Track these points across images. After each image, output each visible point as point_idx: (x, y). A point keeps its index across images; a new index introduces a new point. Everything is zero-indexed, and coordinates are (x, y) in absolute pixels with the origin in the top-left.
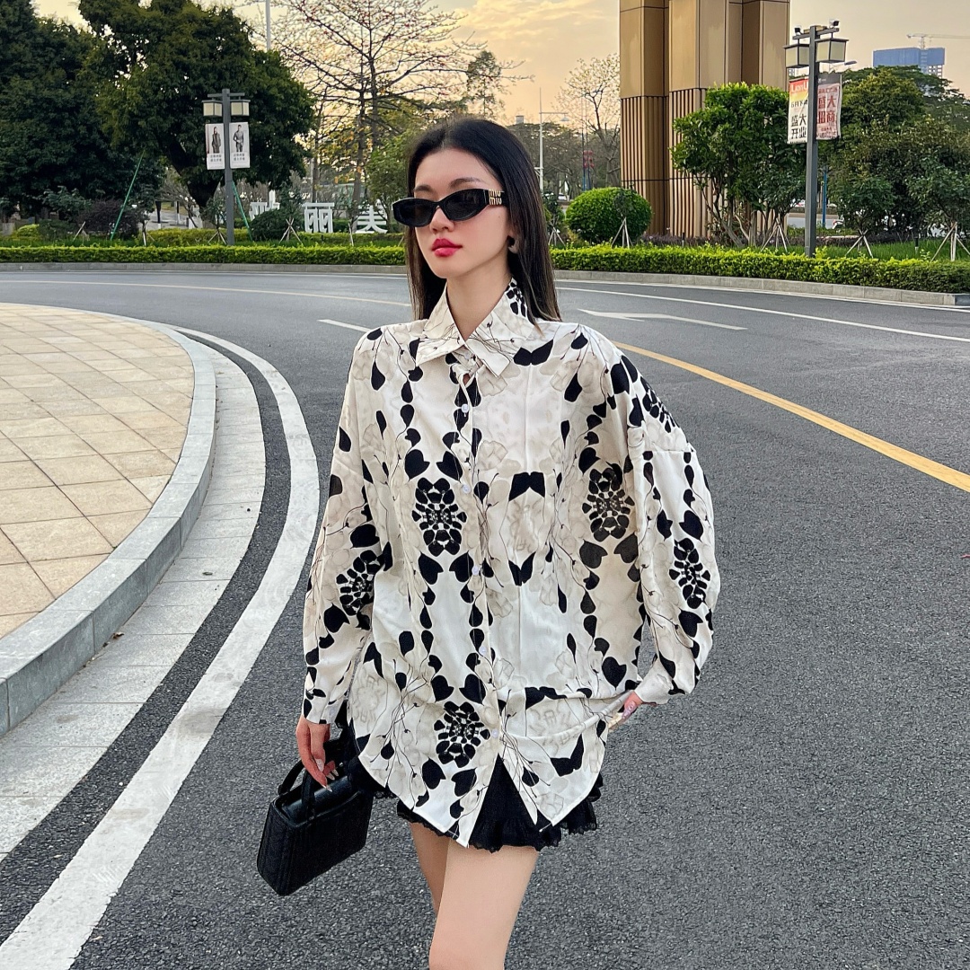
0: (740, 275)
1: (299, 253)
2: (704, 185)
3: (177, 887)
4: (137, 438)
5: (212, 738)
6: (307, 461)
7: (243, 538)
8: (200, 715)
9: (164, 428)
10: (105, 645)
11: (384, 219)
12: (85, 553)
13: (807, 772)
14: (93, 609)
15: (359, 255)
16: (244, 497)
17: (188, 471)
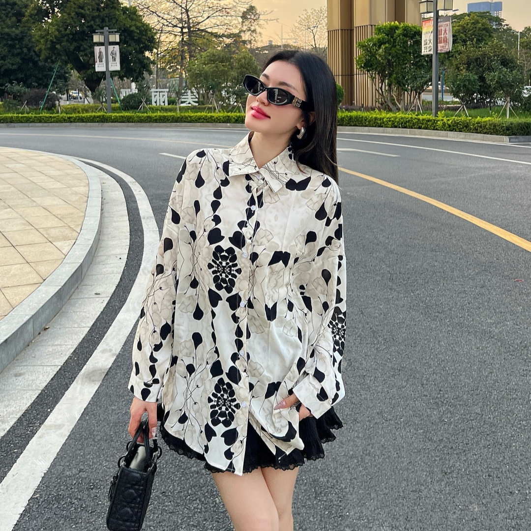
0: (396, 127)
1: (148, 117)
2: (374, 78)
3: (82, 467)
4: (56, 219)
5: (101, 384)
6: (153, 231)
7: (118, 274)
8: (94, 372)
9: (72, 214)
10: (39, 334)
11: (196, 98)
12: (28, 283)
13: (437, 400)
14: (33, 314)
15: (182, 118)
16: (117, 251)
17: (86, 237)
